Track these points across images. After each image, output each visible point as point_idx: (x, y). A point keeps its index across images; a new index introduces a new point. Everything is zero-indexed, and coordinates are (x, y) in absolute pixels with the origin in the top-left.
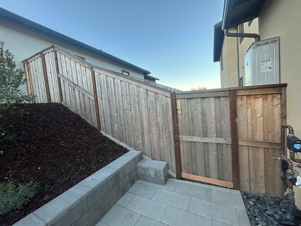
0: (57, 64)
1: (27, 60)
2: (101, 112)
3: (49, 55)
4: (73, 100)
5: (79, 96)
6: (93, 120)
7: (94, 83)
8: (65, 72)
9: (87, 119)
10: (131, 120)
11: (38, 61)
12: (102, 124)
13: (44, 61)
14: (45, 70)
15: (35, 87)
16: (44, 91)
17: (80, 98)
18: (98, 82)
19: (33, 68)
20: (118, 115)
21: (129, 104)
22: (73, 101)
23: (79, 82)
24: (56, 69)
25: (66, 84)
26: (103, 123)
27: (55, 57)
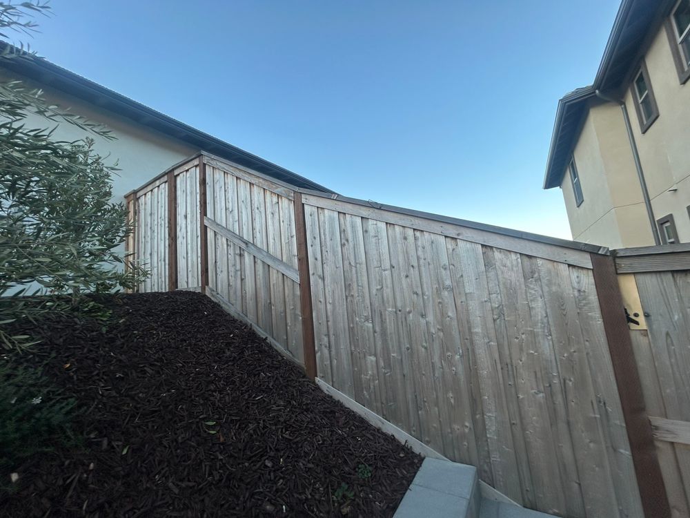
0: (204, 195)
1: (135, 192)
2: (318, 320)
3: (188, 175)
4: (236, 284)
5: (253, 272)
6: (293, 343)
7: (302, 234)
8: (221, 214)
9: (273, 337)
10: (426, 348)
11: (160, 193)
12: (322, 355)
13: (173, 190)
14: (173, 211)
15: (144, 253)
16: (163, 263)
17: (258, 277)
18: (312, 231)
19: (145, 209)
20: (378, 329)
21: (417, 294)
22: (235, 288)
23: (258, 235)
24: (198, 207)
25: (222, 241)
26: (326, 351)
27: (202, 178)
